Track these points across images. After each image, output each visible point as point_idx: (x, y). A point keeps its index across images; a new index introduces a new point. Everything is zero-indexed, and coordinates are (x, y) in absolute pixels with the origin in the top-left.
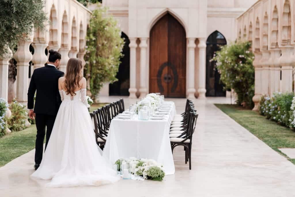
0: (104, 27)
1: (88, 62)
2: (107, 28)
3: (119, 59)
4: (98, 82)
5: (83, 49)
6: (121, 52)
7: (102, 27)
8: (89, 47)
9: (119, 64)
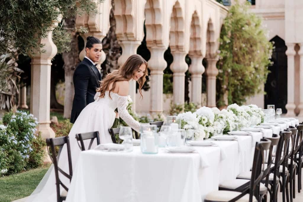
0: (242, 27)
1: (221, 71)
2: (246, 28)
3: (267, 68)
4: (238, 96)
5: (214, 54)
6: (270, 59)
7: (239, 26)
8: (222, 52)
9: (267, 74)
